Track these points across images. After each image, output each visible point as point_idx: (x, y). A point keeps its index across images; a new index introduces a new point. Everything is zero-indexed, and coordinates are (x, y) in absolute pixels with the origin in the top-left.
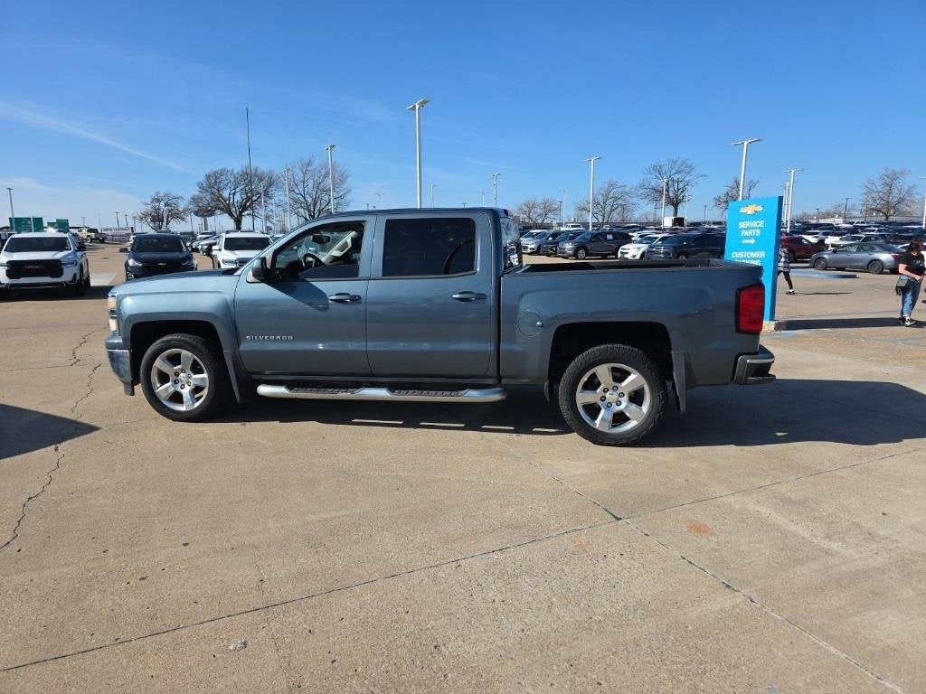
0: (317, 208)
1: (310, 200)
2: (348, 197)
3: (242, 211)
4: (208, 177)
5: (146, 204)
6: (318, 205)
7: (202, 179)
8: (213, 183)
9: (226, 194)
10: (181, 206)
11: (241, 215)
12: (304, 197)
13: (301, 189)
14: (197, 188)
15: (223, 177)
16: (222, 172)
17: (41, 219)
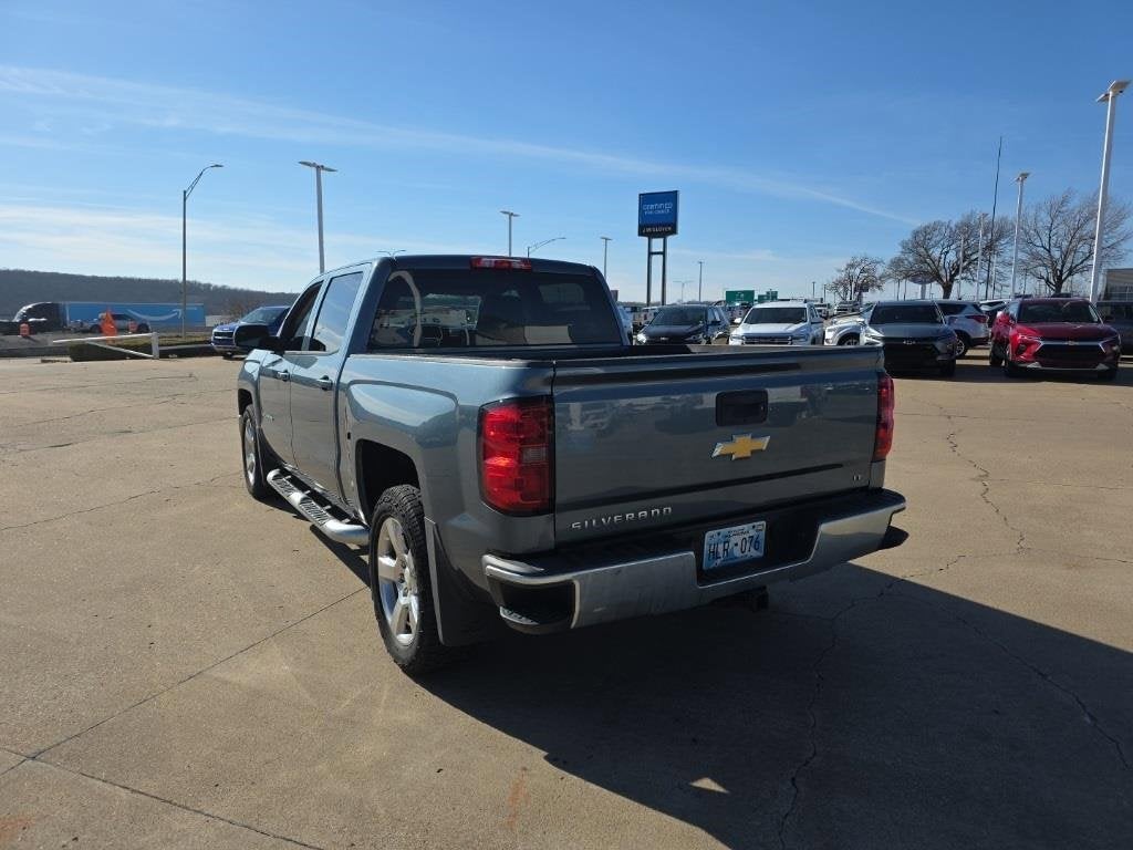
0: (1068, 265)
1: (1056, 254)
2: (1125, 246)
3: (955, 275)
4: (916, 234)
5: (839, 271)
6: (1069, 259)
7: (908, 237)
8: (920, 241)
9: (936, 253)
10: (880, 270)
11: (952, 279)
12: (1049, 251)
13: (1046, 239)
14: (900, 249)
15: (936, 232)
16: (935, 227)
17: (752, 293)
